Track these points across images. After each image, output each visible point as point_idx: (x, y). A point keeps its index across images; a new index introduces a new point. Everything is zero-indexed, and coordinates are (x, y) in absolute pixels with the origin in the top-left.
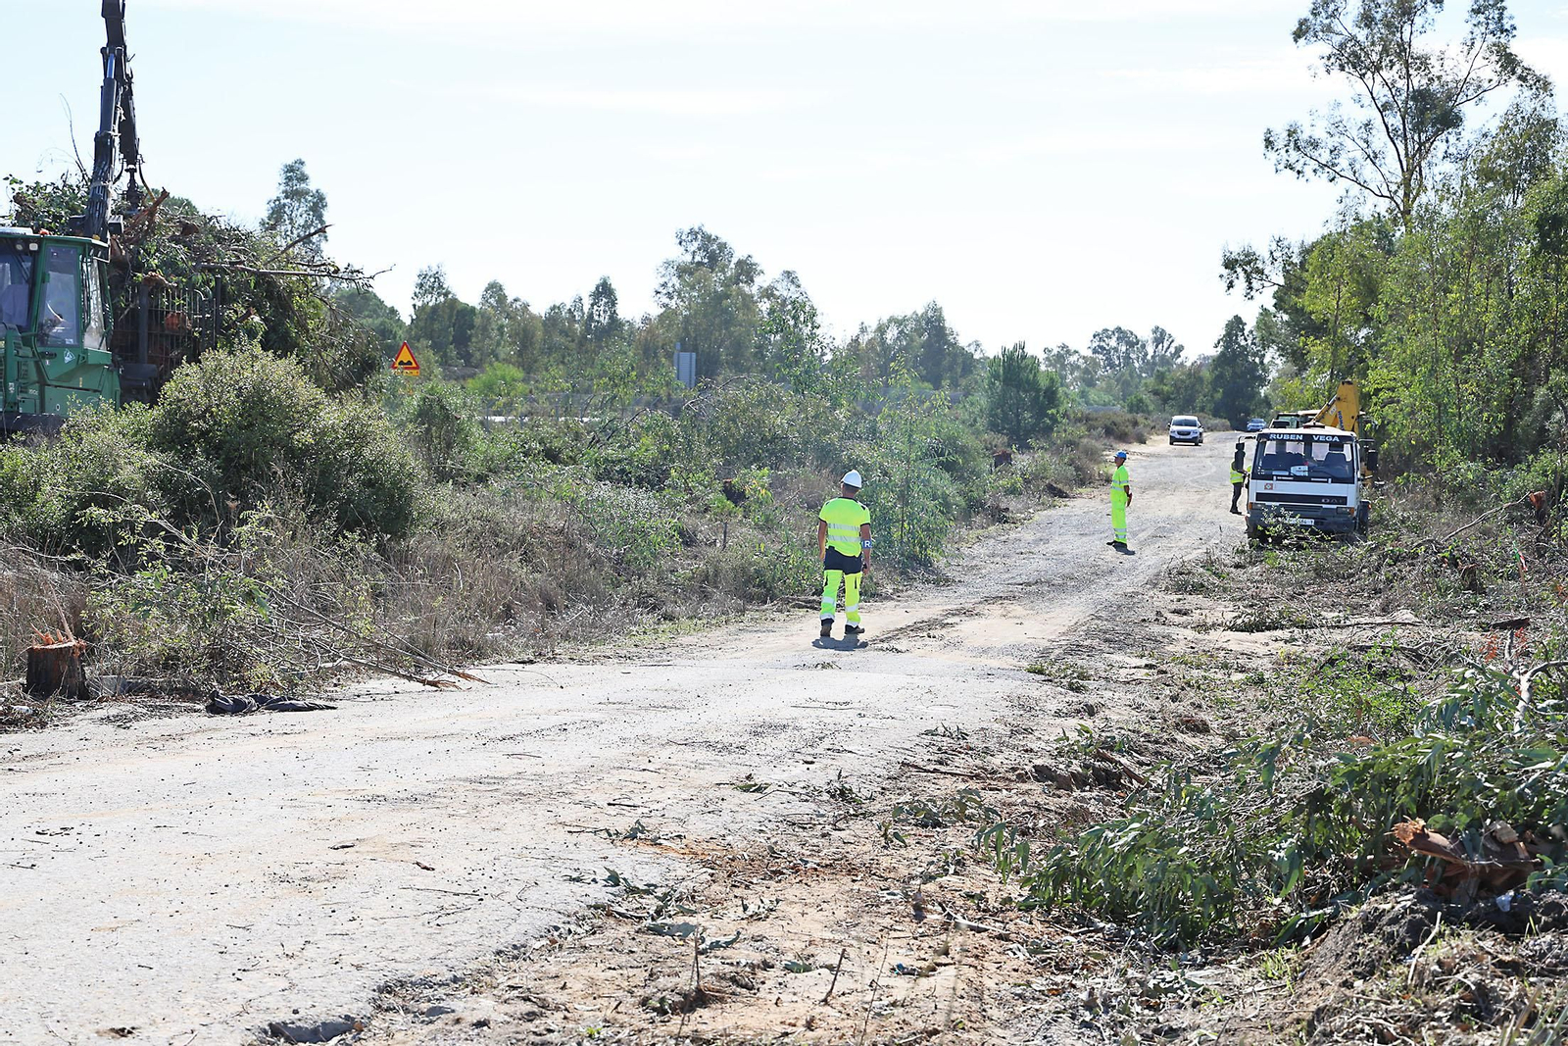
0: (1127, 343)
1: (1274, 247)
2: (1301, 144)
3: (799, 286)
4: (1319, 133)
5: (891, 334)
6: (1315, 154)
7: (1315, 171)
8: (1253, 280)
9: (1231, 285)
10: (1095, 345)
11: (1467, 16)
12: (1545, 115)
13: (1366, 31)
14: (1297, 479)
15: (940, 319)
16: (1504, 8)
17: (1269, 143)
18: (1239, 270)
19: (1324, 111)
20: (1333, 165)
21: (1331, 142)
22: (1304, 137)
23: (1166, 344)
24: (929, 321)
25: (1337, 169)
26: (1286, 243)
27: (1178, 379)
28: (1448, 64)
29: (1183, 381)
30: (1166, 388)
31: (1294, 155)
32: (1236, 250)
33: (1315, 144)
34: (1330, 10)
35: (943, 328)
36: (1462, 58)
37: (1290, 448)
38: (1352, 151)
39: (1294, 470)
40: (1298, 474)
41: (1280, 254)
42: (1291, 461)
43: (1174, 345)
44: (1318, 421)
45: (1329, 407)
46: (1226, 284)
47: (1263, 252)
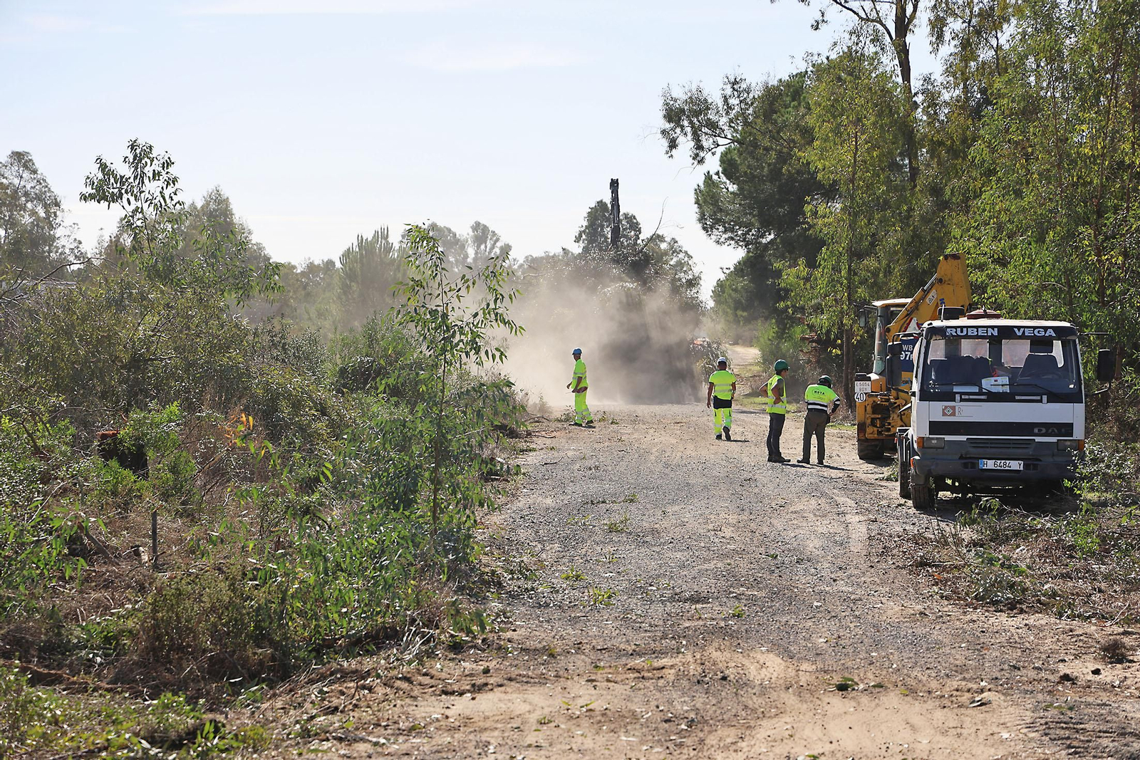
1: (729, 91)
3: (35, 172)
8: (703, 138)
9: (673, 144)
14: (994, 397)
18: (685, 122)
24: (211, 215)
26: (744, 86)
32: (680, 94)
35: (232, 223)
37: (967, 348)
39: (987, 383)
40: (994, 390)
41: (737, 101)
42: (975, 370)
43: (499, 244)
44: (909, 315)
45: (926, 293)
46: (665, 143)
47: (715, 98)
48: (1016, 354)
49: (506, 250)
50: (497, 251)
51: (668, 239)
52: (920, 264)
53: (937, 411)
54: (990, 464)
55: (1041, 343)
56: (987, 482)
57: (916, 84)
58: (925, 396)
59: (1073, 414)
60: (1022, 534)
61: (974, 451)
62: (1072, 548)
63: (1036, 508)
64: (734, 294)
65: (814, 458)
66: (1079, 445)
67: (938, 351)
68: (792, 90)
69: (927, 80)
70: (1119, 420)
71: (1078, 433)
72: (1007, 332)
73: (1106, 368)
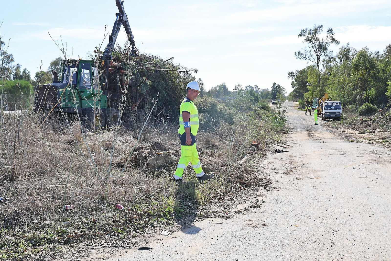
0: (251, 88)
1: (296, 71)
2: (301, 54)
3: (201, 81)
4: (303, 52)
5: (218, 89)
6: (303, 56)
7: (303, 58)
8: (293, 77)
9: (289, 78)
10: (245, 89)
11: (326, 32)
12: (348, 48)
13: (310, 35)
14: (332, 109)
15: (225, 85)
16: (332, 31)
17: (295, 54)
18: (291, 75)
19: (304, 48)
20: (306, 57)
21: (305, 54)
22: (301, 53)
23: (257, 88)
24: (223, 86)
25: (306, 58)
26: (298, 70)
27: (265, 94)
28: (324, 40)
29: (266, 94)
30: (263, 95)
31: (299, 56)
32: (290, 72)
33: (302, 54)
34: (304, 32)
35: (226, 87)
36: (326, 39)
37: (329, 104)
38: (309, 55)
39: (331, 108)
42: (330, 106)
43: (258, 88)
44: (321, 100)
45: (323, 97)
46: (288, 78)
47: (294, 72)
48: (334, 104)
49: (259, 88)
50: (258, 89)
51: (282, 87)
52: (322, 93)
53: (326, 111)
54: (332, 116)
55: (337, 103)
56: (331, 118)
57: (320, 70)
58: (325, 109)
59: (340, 111)
60: (335, 122)
61: (330, 115)
62: (341, 124)
63: (337, 120)
64: (293, 95)
65: (310, 115)
66: (341, 114)
67: (326, 104)
68: (304, 70)
69: (321, 69)
70: (345, 111)
71: (341, 113)
72: (334, 102)
73: (344, 106)
